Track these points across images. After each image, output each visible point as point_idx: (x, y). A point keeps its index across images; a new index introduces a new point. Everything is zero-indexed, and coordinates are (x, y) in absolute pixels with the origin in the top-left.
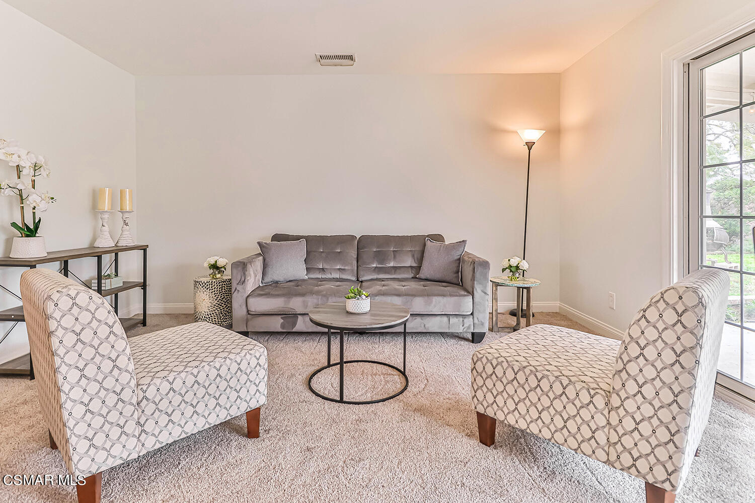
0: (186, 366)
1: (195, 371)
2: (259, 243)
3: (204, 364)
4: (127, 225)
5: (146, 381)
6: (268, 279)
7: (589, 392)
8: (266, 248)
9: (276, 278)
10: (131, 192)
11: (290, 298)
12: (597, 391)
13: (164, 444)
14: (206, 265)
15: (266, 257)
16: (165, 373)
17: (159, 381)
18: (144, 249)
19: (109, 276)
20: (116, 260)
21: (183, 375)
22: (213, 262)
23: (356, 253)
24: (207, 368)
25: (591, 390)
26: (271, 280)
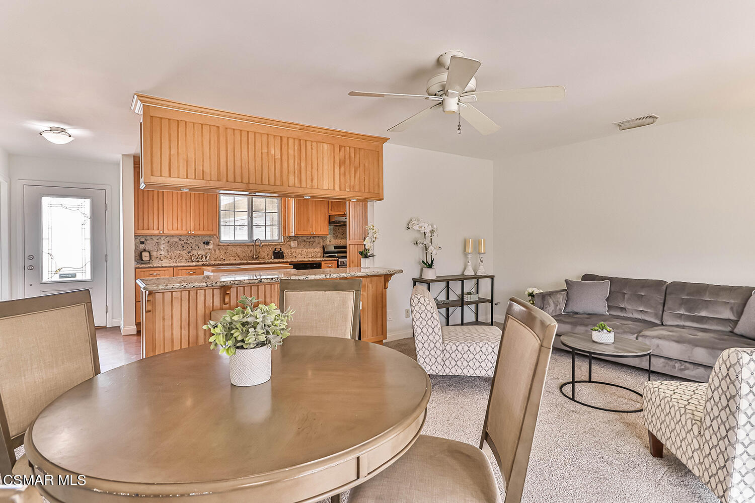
0: (465, 341)
1: (469, 345)
2: (566, 281)
3: (474, 342)
4: (482, 262)
5: (447, 342)
6: (569, 309)
7: (692, 422)
8: (571, 285)
9: (576, 310)
10: (484, 241)
11: (575, 326)
12: (697, 422)
13: (453, 375)
14: (527, 293)
15: (569, 292)
16: (456, 341)
17: (452, 344)
18: (492, 278)
19: (469, 293)
20: (477, 283)
21: (463, 345)
22: (531, 292)
23: (663, 298)
24: (475, 345)
25: (693, 420)
26: (571, 310)
